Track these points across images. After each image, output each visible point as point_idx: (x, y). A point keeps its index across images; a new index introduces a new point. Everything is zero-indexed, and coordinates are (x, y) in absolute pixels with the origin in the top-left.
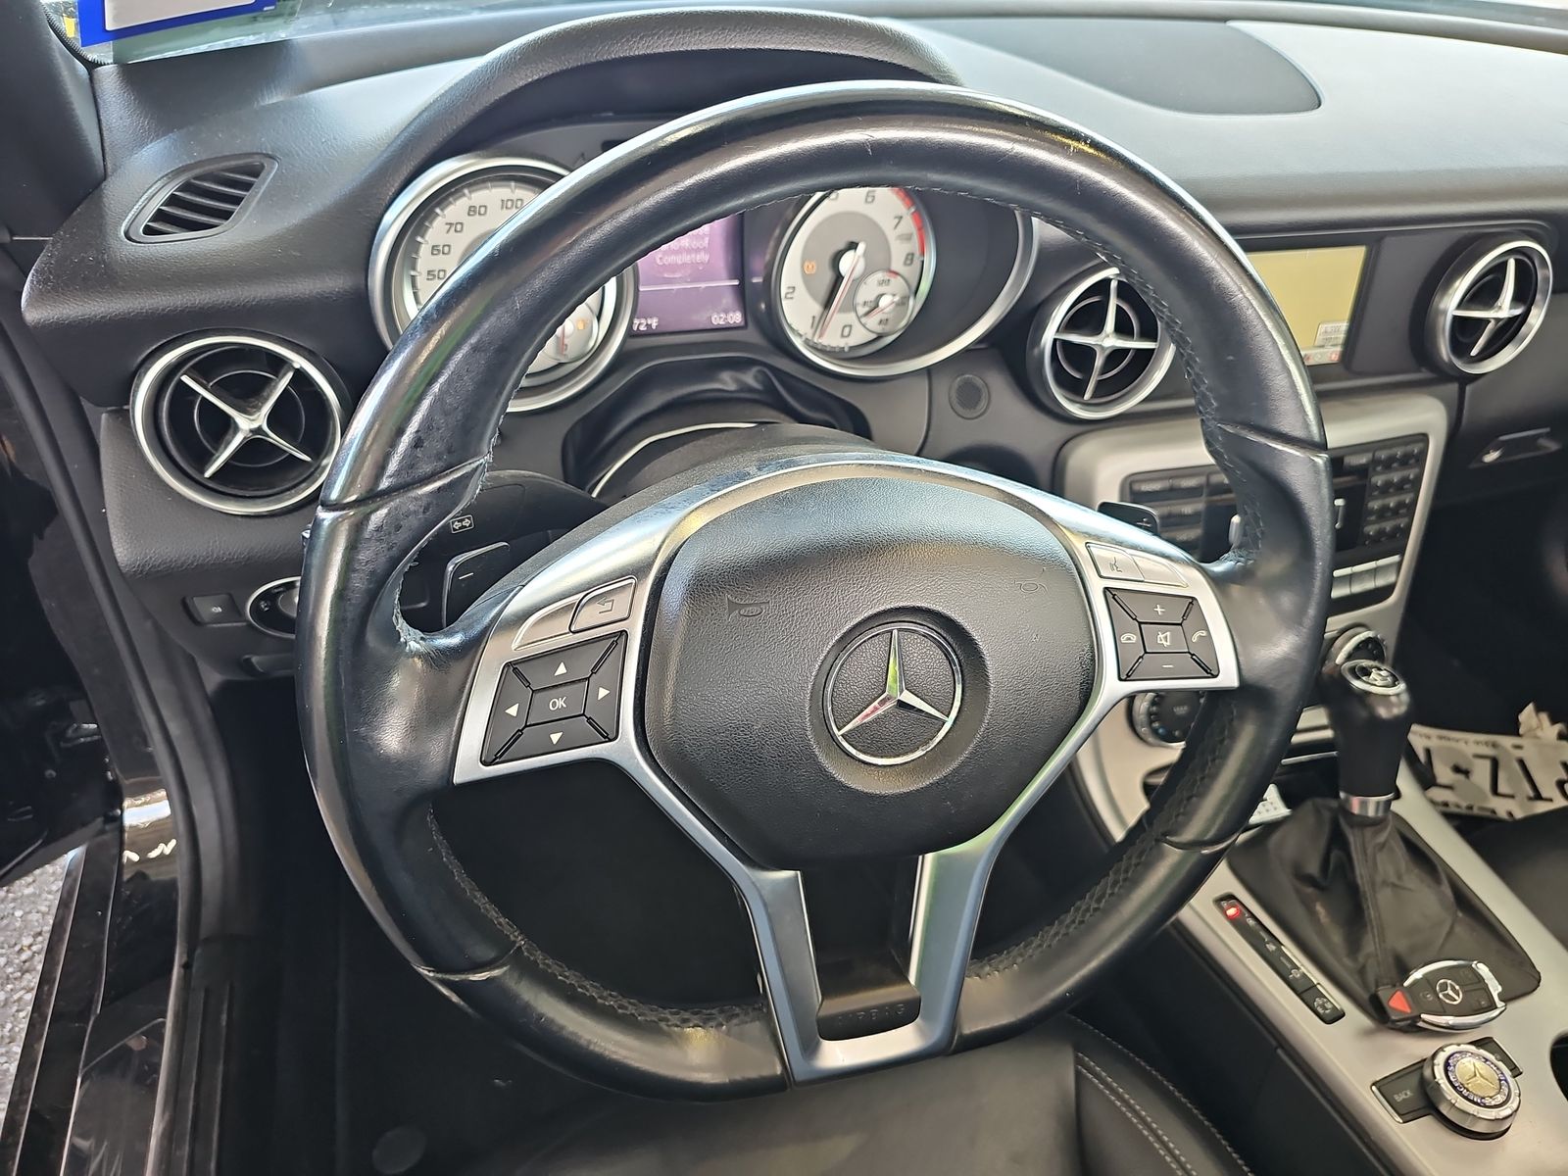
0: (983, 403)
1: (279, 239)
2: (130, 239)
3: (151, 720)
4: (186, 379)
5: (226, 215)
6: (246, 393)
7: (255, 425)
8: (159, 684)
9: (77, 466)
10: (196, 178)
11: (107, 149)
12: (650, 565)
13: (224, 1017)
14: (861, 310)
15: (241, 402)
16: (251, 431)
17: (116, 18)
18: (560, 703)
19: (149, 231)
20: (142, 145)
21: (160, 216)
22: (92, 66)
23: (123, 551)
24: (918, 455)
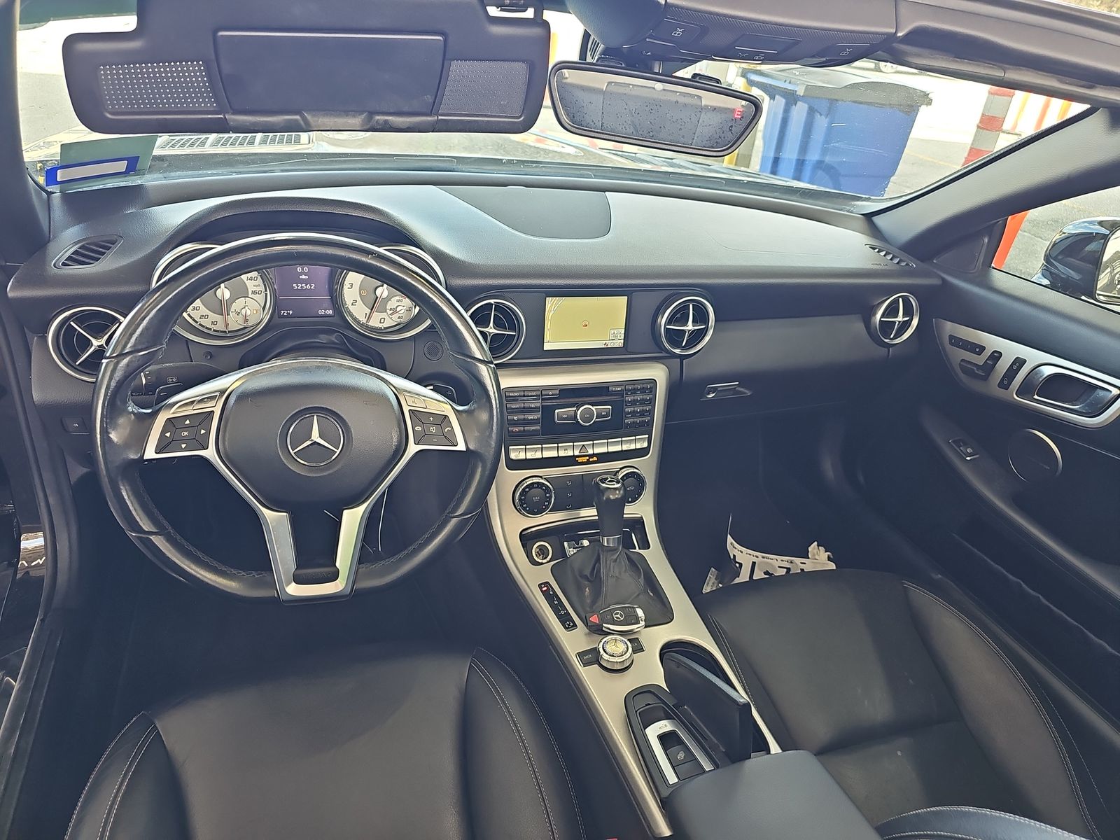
0: (440, 354)
1: (117, 269)
2: (55, 267)
3: (41, 495)
4: (72, 323)
5: (97, 259)
6: (98, 331)
7: (100, 344)
8: (47, 476)
9: (20, 364)
10: (87, 244)
11: (51, 231)
12: (225, 392)
13: (59, 642)
14: (389, 312)
15: (95, 335)
16: (99, 346)
17: (61, 178)
18: (186, 433)
19: (64, 264)
20: (67, 228)
21: (69, 258)
22: (49, 194)
23: (37, 396)
24: (405, 378)
